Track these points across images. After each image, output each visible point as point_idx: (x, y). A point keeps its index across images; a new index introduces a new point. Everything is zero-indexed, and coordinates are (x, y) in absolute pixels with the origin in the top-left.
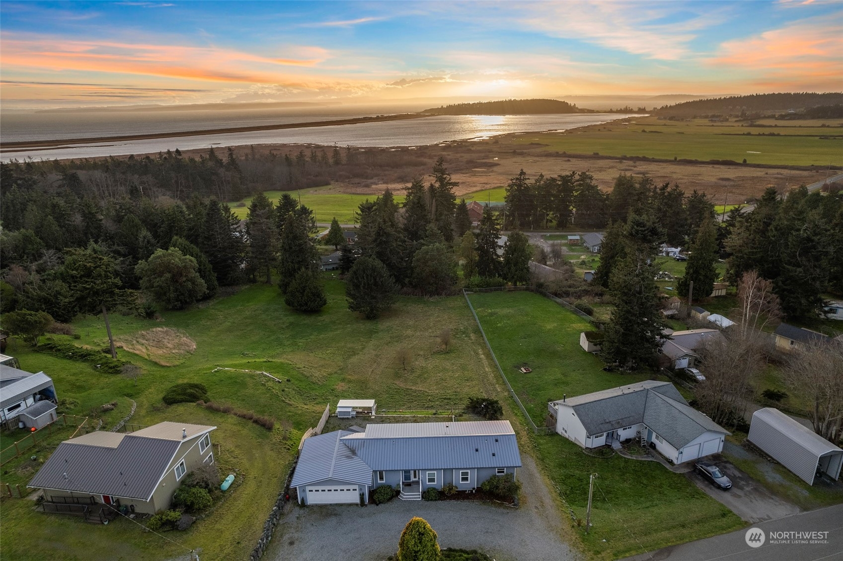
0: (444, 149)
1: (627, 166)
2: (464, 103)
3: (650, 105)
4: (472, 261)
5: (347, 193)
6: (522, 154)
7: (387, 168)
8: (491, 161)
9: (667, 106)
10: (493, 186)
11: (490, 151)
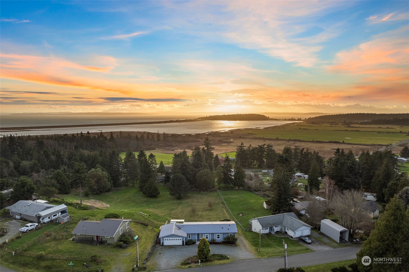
0: (208, 135)
1: (291, 143)
2: (217, 115)
3: (303, 117)
4: (221, 177)
5: (164, 153)
6: (244, 138)
7: (182, 143)
8: (229, 141)
9: (311, 117)
10: (230, 151)
11: (229, 137)
